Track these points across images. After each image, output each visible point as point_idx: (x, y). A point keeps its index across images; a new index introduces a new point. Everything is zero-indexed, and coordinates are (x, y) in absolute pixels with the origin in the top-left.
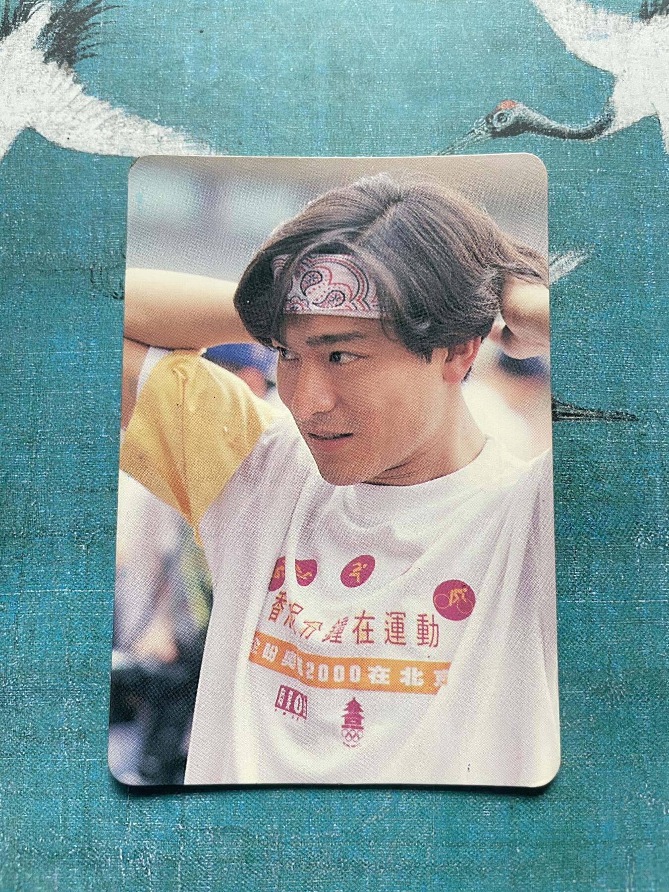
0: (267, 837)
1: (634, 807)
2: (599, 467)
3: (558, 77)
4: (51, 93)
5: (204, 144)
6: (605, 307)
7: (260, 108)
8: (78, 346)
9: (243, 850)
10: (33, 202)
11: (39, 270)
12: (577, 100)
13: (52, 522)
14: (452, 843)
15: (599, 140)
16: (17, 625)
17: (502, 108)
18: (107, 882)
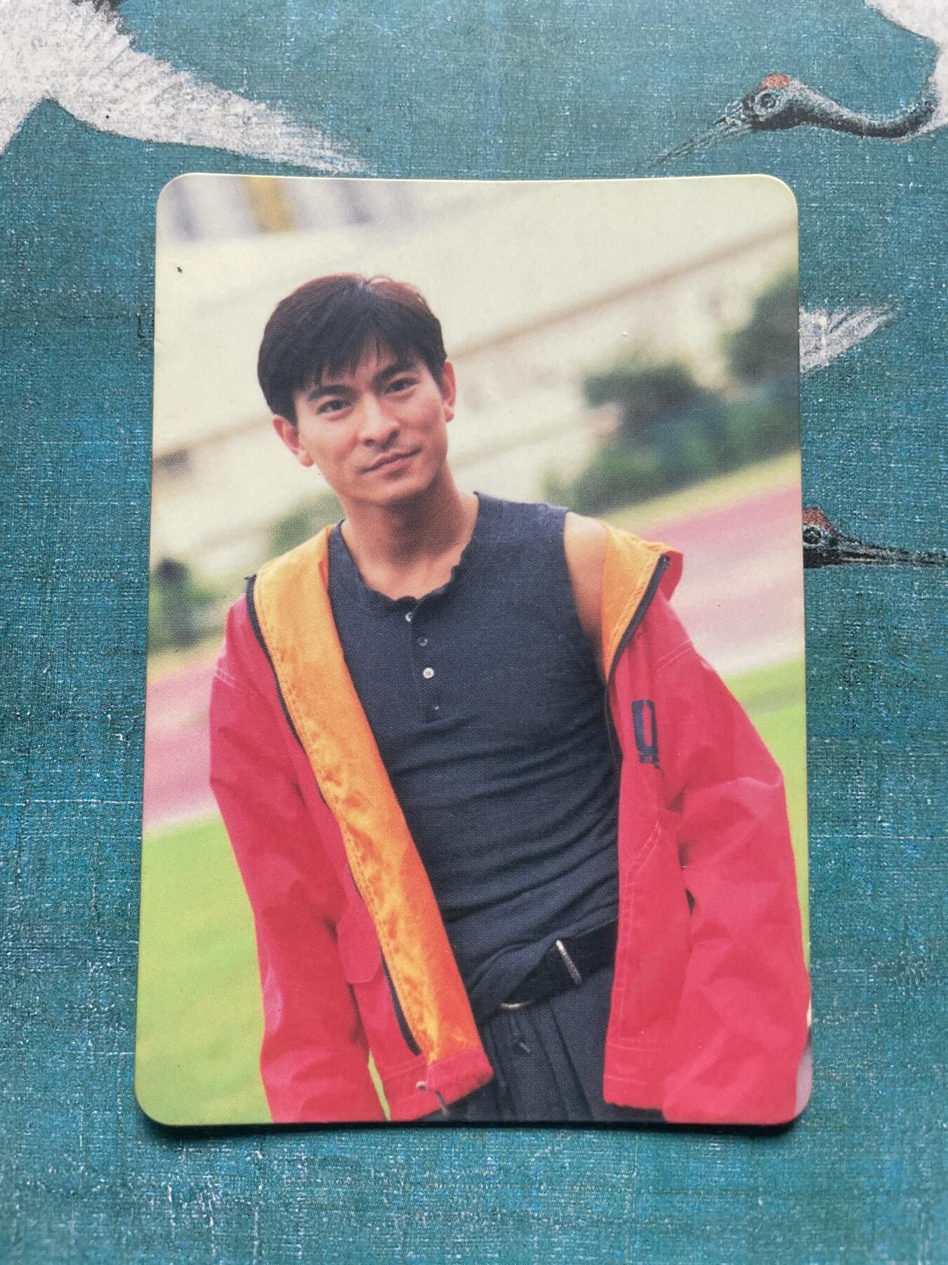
0: (387, 1174)
1: (934, 1142)
2: (900, 636)
3: (853, 43)
4: (83, 49)
5: (313, 129)
6: (917, 394)
7: (400, 76)
8: (116, 433)
9: (352, 1193)
10: (53, 212)
11: (60, 317)
12: (881, 78)
13: (74, 698)
14: (663, 1190)
15: (913, 140)
16: (20, 851)
17: (768, 85)
18: (149, 1234)
